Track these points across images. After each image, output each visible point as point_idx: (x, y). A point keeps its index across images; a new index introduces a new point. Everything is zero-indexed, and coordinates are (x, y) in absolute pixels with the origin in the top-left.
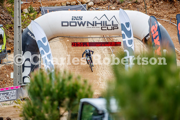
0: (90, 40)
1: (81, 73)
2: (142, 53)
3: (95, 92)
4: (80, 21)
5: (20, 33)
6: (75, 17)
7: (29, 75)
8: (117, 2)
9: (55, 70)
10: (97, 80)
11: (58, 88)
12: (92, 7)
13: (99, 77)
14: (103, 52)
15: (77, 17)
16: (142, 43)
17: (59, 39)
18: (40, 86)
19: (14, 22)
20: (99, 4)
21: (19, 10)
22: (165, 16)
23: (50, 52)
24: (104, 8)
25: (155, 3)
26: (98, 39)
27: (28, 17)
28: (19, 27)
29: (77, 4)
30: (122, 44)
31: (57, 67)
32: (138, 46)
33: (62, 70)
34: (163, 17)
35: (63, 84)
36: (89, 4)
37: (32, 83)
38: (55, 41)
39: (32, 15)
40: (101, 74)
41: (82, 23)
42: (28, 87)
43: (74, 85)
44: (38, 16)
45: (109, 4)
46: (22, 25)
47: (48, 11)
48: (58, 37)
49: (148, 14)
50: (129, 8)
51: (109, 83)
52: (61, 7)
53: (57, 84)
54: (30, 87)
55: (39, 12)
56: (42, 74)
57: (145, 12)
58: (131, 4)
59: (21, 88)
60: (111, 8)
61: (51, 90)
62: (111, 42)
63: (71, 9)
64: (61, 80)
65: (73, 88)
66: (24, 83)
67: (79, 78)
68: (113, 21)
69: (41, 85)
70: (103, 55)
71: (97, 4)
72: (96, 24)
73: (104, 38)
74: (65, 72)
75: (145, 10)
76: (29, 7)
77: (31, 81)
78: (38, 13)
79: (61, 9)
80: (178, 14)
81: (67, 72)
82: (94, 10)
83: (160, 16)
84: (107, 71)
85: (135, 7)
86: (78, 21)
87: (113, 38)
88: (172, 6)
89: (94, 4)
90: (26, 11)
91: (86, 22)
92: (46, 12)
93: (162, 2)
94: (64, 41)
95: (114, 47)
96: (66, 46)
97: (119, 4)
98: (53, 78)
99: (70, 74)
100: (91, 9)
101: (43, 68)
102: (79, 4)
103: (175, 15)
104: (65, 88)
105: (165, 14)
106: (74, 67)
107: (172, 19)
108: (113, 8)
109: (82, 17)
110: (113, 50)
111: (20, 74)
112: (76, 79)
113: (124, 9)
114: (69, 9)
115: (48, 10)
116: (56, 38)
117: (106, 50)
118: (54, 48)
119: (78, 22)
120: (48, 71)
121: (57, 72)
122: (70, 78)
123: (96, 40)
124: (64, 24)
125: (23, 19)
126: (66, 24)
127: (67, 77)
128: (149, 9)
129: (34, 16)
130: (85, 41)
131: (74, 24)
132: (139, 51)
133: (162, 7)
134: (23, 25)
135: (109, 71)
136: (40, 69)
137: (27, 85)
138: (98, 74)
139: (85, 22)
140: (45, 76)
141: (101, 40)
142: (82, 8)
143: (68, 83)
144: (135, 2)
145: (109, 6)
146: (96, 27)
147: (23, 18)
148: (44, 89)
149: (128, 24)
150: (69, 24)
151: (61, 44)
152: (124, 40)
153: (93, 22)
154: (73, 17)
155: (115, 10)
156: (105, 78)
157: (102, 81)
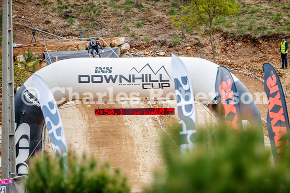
0: (125, 106)
1: (110, 158)
2: (209, 125)
3: (133, 189)
4: (108, 75)
5: (11, 94)
6: (100, 68)
7: (27, 162)
8: (168, 44)
9: (69, 154)
10: (136, 169)
11: (73, 183)
12: (128, 53)
13: (139, 164)
14: (146, 125)
15: (104, 68)
16: (208, 110)
17: (75, 104)
18: (44, 179)
19: (2, 77)
20: (139, 46)
21: (10, 58)
22: (245, 66)
23: (60, 125)
24: (146, 53)
25: (228, 45)
27: (24, 68)
28: (10, 84)
29: (104, 47)
30: (176, 111)
31: (72, 149)
32: (202, 117)
33: (79, 153)
34: (242, 67)
35: (81, 176)
36: (123, 47)
37: (31, 174)
38: (67, 106)
39: (30, 64)
40: (143, 160)
41: (111, 77)
42: (26, 181)
43: (98, 177)
44: (40, 67)
45: (156, 46)
46: (15, 81)
47: (57, 59)
49: (218, 63)
50: (187, 54)
51: (156, 174)
52: (78, 52)
53: (72, 176)
54: (28, 181)
55: (43, 59)
56: (47, 159)
57: (213, 60)
58: (189, 48)
59: (14, 182)
60: (158, 54)
61: (63, 185)
62: (158, 107)
64: (78, 170)
65: (97, 182)
66: (19, 175)
67: (107, 165)
68: (161, 75)
69: (47, 177)
70: (145, 130)
71: (136, 47)
72: (134, 79)
73: (148, 101)
74: (84, 157)
75: (212, 57)
76: (27, 52)
77: (30, 171)
78: (41, 62)
79: (77, 55)
80: (265, 62)
81: (88, 157)
82: (130, 56)
83: (237, 66)
84: (151, 154)
85: (197, 51)
86: (105, 74)
87: (162, 102)
88: (256, 50)
89: (131, 47)
90: (21, 58)
91: (118, 77)
92: (54, 60)
93: (239, 44)
94: (83, 106)
95: (162, 116)
96: (86, 115)
97: (170, 47)
98: (66, 167)
99: (93, 159)
100: (125, 55)
101: (50, 150)
102: (106, 47)
103: (261, 65)
104: (85, 183)
105: (245, 63)
106: (99, 149)
107: (256, 71)
108: (162, 53)
109: (111, 68)
110: (161, 121)
111: (12, 160)
112: (102, 168)
113: (179, 55)
115: (56, 57)
116: (70, 103)
117: (150, 121)
118: (66, 118)
119: (105, 76)
120: (57, 155)
121: (71, 158)
122: (92, 166)
123: (134, 106)
124: (83, 79)
125: (17, 71)
126: (86, 79)
127: (87, 165)
128: (218, 55)
129: (34, 66)
130: (117, 106)
131: (99, 79)
132: (204, 123)
133: (240, 51)
134: (17, 81)
135: (154, 155)
136: (45, 152)
137: (24, 178)
138: (137, 159)
139: (116, 76)
140: (52, 162)
141: (142, 106)
142: (111, 54)
143: (90, 175)
144: (197, 44)
145: (155, 51)
146: (134, 83)
147: (16, 69)
148: (51, 184)
149: (185, 79)
150: (91, 79)
151: (77, 111)
152: (179, 104)
153: (130, 76)
154: (97, 68)
155: (164, 56)
156: (149, 166)
157: (145, 171)
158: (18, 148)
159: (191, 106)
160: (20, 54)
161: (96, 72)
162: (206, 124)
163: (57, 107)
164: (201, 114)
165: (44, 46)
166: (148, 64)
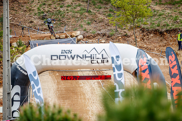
0: (80, 74)
1: (71, 107)
2: (132, 86)
4: (69, 55)
5: (9, 67)
6: (64, 51)
7: (19, 109)
8: (107, 35)
9: (45, 104)
10: (87, 114)
12: (82, 41)
14: (93, 86)
15: (67, 51)
16: (132, 76)
17: (49, 73)
18: (29, 120)
19: (3, 56)
20: (89, 37)
21: (8, 44)
22: (155, 49)
23: (40, 86)
24: (93, 41)
25: (145, 36)
26: (88, 72)
27: (17, 50)
28: (8, 61)
29: (67, 37)
30: (112, 77)
31: (47, 102)
32: (128, 81)
33: (51, 104)
34: (153, 50)
35: (53, 118)
36: (79, 37)
37: (21, 117)
38: (44, 74)
39: (21, 48)
40: (91, 108)
43: (63, 118)
44: (27, 50)
45: (99, 37)
46: (11, 59)
47: (37, 45)
48: (47, 71)
49: (138, 47)
50: (119, 41)
51: (99, 117)
52: (50, 40)
53: (46, 118)
55: (28, 45)
56: (31, 108)
57: (135, 45)
58: (120, 38)
60: (101, 41)
62: (101, 75)
63: (60, 43)
64: (50, 114)
66: (14, 118)
67: (69, 111)
68: (102, 55)
69: (31, 119)
70: (93, 89)
71: (87, 37)
73: (94, 71)
74: (54, 106)
75: (135, 43)
76: (18, 41)
77: (20, 115)
78: (27, 47)
79: (50, 43)
80: (168, 46)
81: (57, 106)
82: (83, 43)
83: (150, 49)
84: (97, 104)
85: (125, 40)
86: (67, 54)
87: (103, 71)
88: (162, 39)
89: (84, 37)
90: (15, 44)
92: (35, 45)
93: (152, 35)
94: (54, 74)
95: (104, 80)
96: (56, 80)
97: (108, 37)
98: (43, 112)
99: (60, 107)
100: (80, 43)
101: (33, 102)
102: (68, 37)
103: (165, 48)
105: (156, 47)
106: (64, 101)
107: (162, 52)
108: (103, 41)
110: (103, 84)
111: (9, 108)
112: (66, 113)
113: (114, 42)
114: (58, 43)
115: (37, 44)
116: (45, 72)
117: (96, 83)
118: (43, 82)
120: (38, 105)
122: (60, 112)
123: (86, 74)
127: (56, 111)
128: (139, 42)
129: (23, 49)
130: (75, 74)
132: (130, 84)
133: (152, 39)
135: (99, 105)
136: (30, 103)
137: (16, 119)
138: (88, 108)
141: (91, 74)
142: (71, 41)
143: (58, 117)
144: (125, 35)
145: (99, 40)
147: (12, 52)
149: (118, 57)
151: (50, 77)
153: (83, 55)
154: (62, 50)
155: (104, 43)
156: (95, 112)
157: (93, 115)
158: (13, 101)
159: (122, 74)
160: (14, 42)
161: (62, 53)
162: (131, 85)
163: (38, 75)
164: (128, 79)
165: (29, 37)
166: (94, 48)
